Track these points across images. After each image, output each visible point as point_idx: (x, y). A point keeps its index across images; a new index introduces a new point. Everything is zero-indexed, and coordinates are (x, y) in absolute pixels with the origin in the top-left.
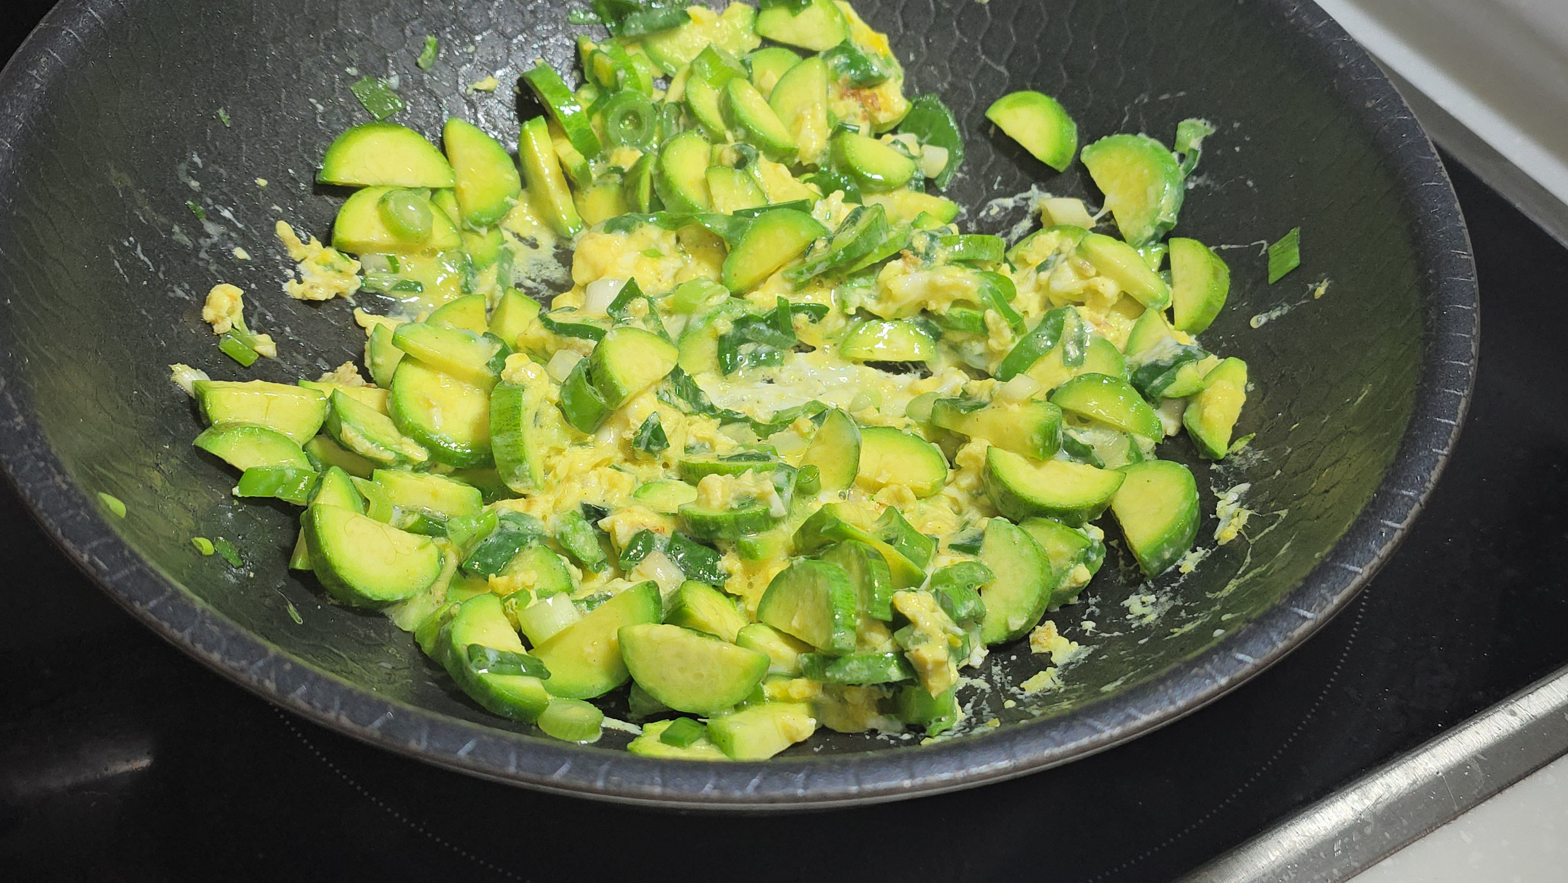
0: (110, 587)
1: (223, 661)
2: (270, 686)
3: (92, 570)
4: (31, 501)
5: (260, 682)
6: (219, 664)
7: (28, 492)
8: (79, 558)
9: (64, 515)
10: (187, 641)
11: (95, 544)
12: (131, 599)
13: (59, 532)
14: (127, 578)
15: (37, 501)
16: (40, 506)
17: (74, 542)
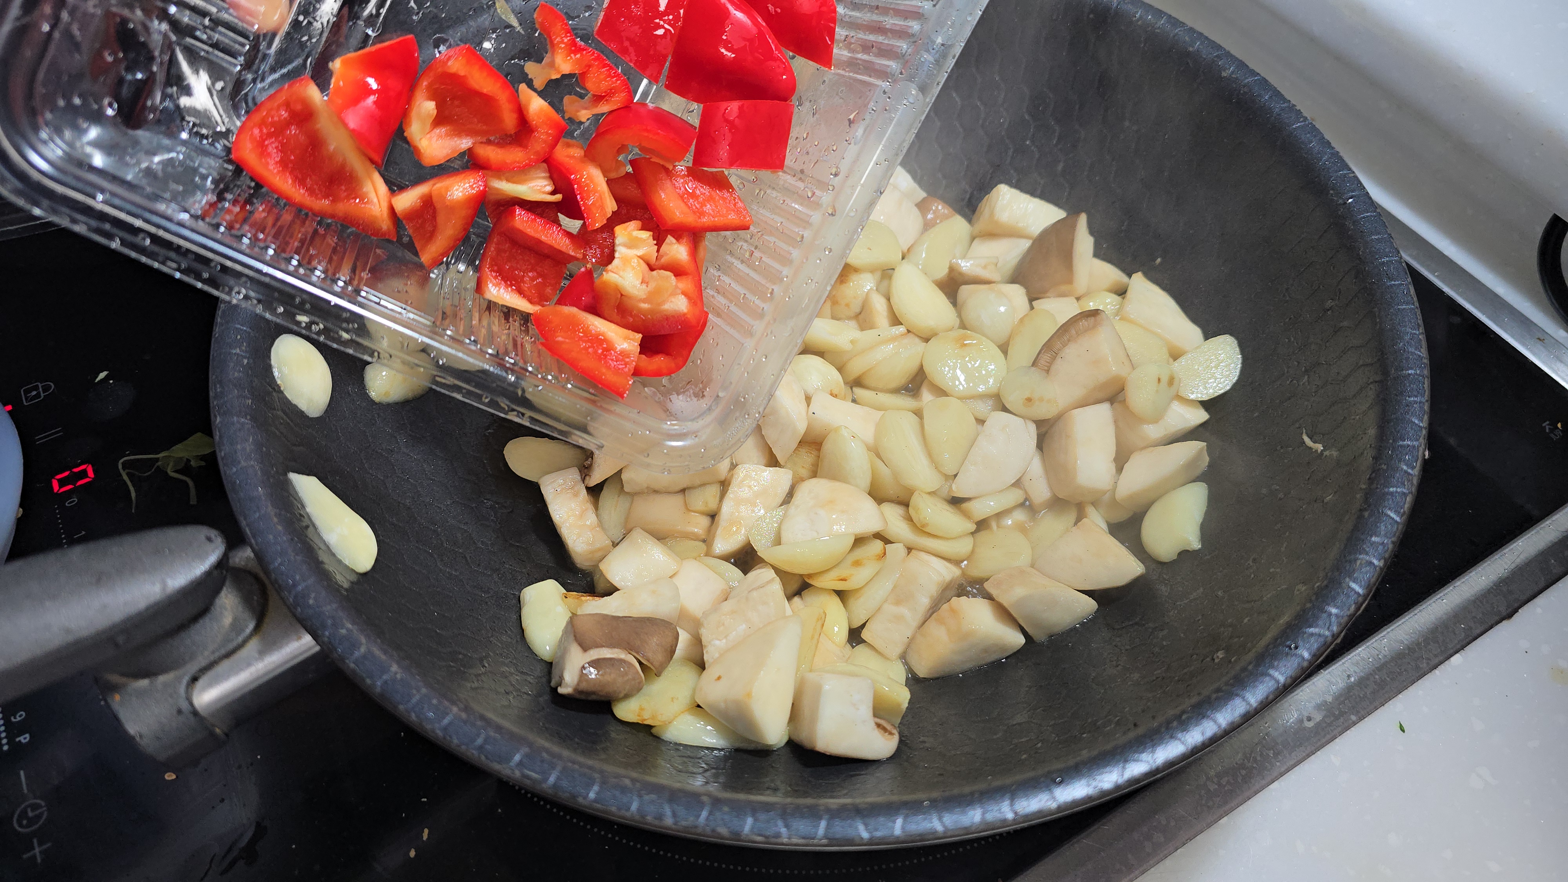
0: (550, 791)
1: (675, 824)
2: (723, 831)
3: (528, 782)
4: (444, 738)
5: (713, 831)
6: (673, 826)
7: (438, 732)
8: (512, 775)
9: (480, 741)
10: (637, 817)
11: (517, 758)
12: (574, 797)
13: (483, 758)
14: (558, 778)
15: (450, 737)
16: (455, 741)
17: (499, 763)
